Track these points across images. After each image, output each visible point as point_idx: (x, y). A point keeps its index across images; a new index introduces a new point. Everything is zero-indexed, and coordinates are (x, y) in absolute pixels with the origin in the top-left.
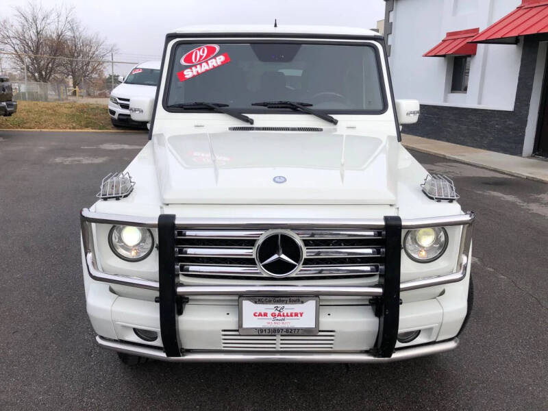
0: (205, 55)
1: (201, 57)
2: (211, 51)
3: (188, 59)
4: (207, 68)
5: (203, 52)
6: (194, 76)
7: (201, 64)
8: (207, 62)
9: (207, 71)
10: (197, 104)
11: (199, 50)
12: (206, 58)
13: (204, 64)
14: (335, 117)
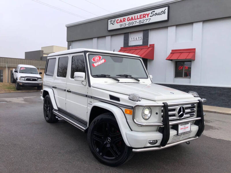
0: (98, 59)
1: (97, 59)
2: (100, 58)
3: (94, 60)
4: (100, 63)
5: (98, 58)
6: (97, 66)
7: (98, 62)
8: (100, 61)
9: (100, 64)
10: (102, 75)
11: (96, 57)
12: (99, 60)
13: (99, 62)
14: (139, 79)
